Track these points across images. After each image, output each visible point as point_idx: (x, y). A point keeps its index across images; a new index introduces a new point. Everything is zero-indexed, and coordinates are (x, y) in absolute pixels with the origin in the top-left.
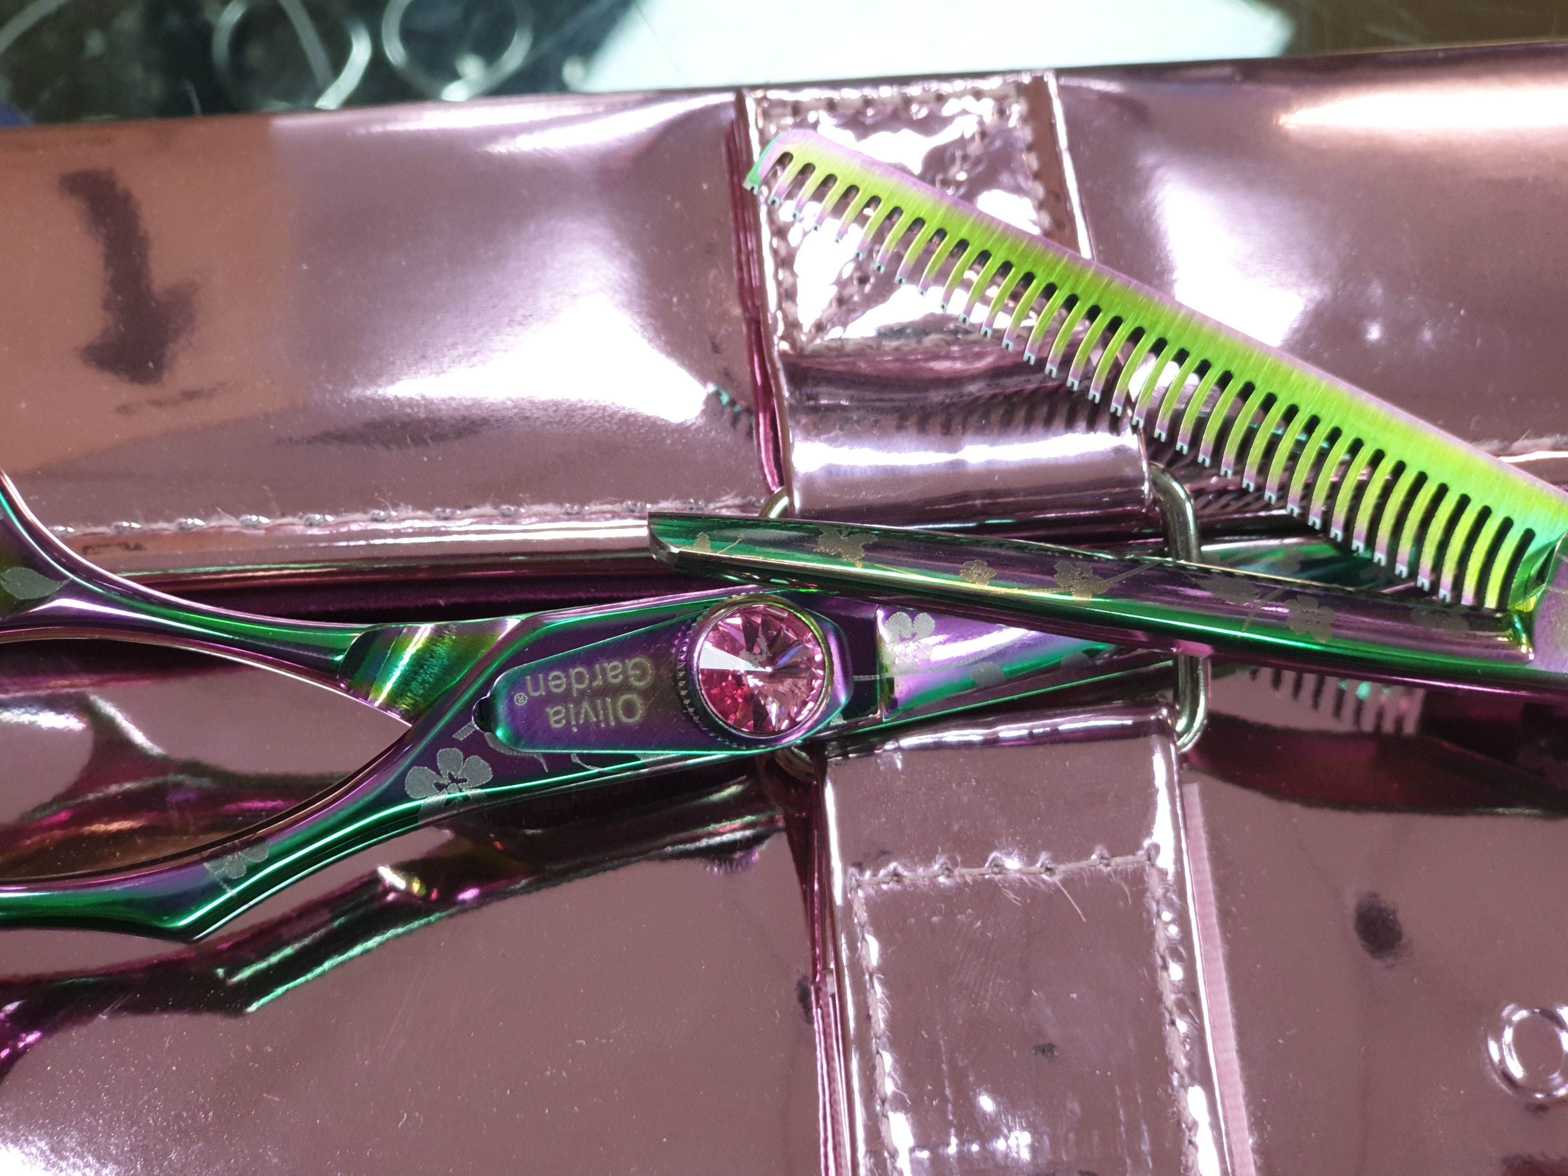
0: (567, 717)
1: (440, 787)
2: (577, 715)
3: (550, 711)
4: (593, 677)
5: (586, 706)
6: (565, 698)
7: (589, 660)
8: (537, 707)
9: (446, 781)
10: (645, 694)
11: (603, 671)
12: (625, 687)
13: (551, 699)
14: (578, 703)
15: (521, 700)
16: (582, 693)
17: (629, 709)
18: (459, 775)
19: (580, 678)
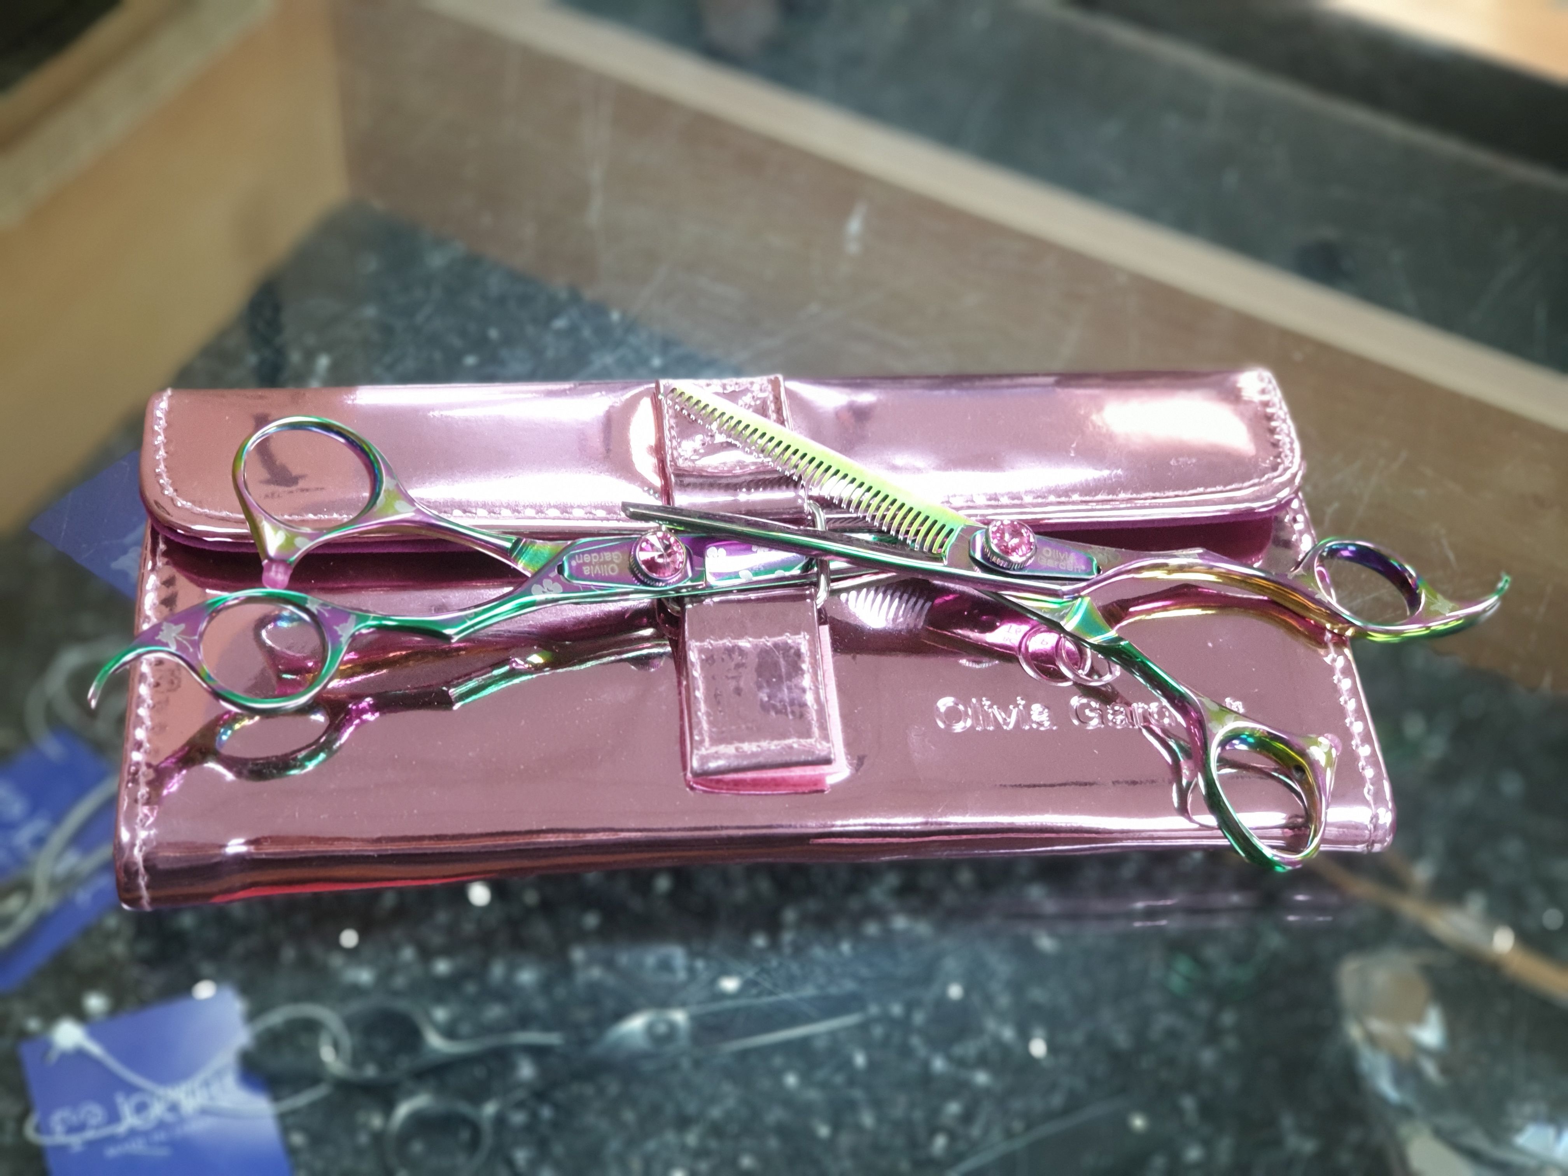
0: (590, 571)
1: (544, 592)
2: (594, 569)
3: (584, 568)
4: (600, 558)
5: (597, 567)
6: (590, 564)
7: (598, 551)
8: (579, 567)
9: (546, 590)
10: (618, 565)
11: (604, 556)
12: (612, 562)
13: (585, 564)
14: (594, 566)
15: (574, 563)
16: (596, 563)
17: (613, 570)
18: (551, 588)
19: (595, 557)
